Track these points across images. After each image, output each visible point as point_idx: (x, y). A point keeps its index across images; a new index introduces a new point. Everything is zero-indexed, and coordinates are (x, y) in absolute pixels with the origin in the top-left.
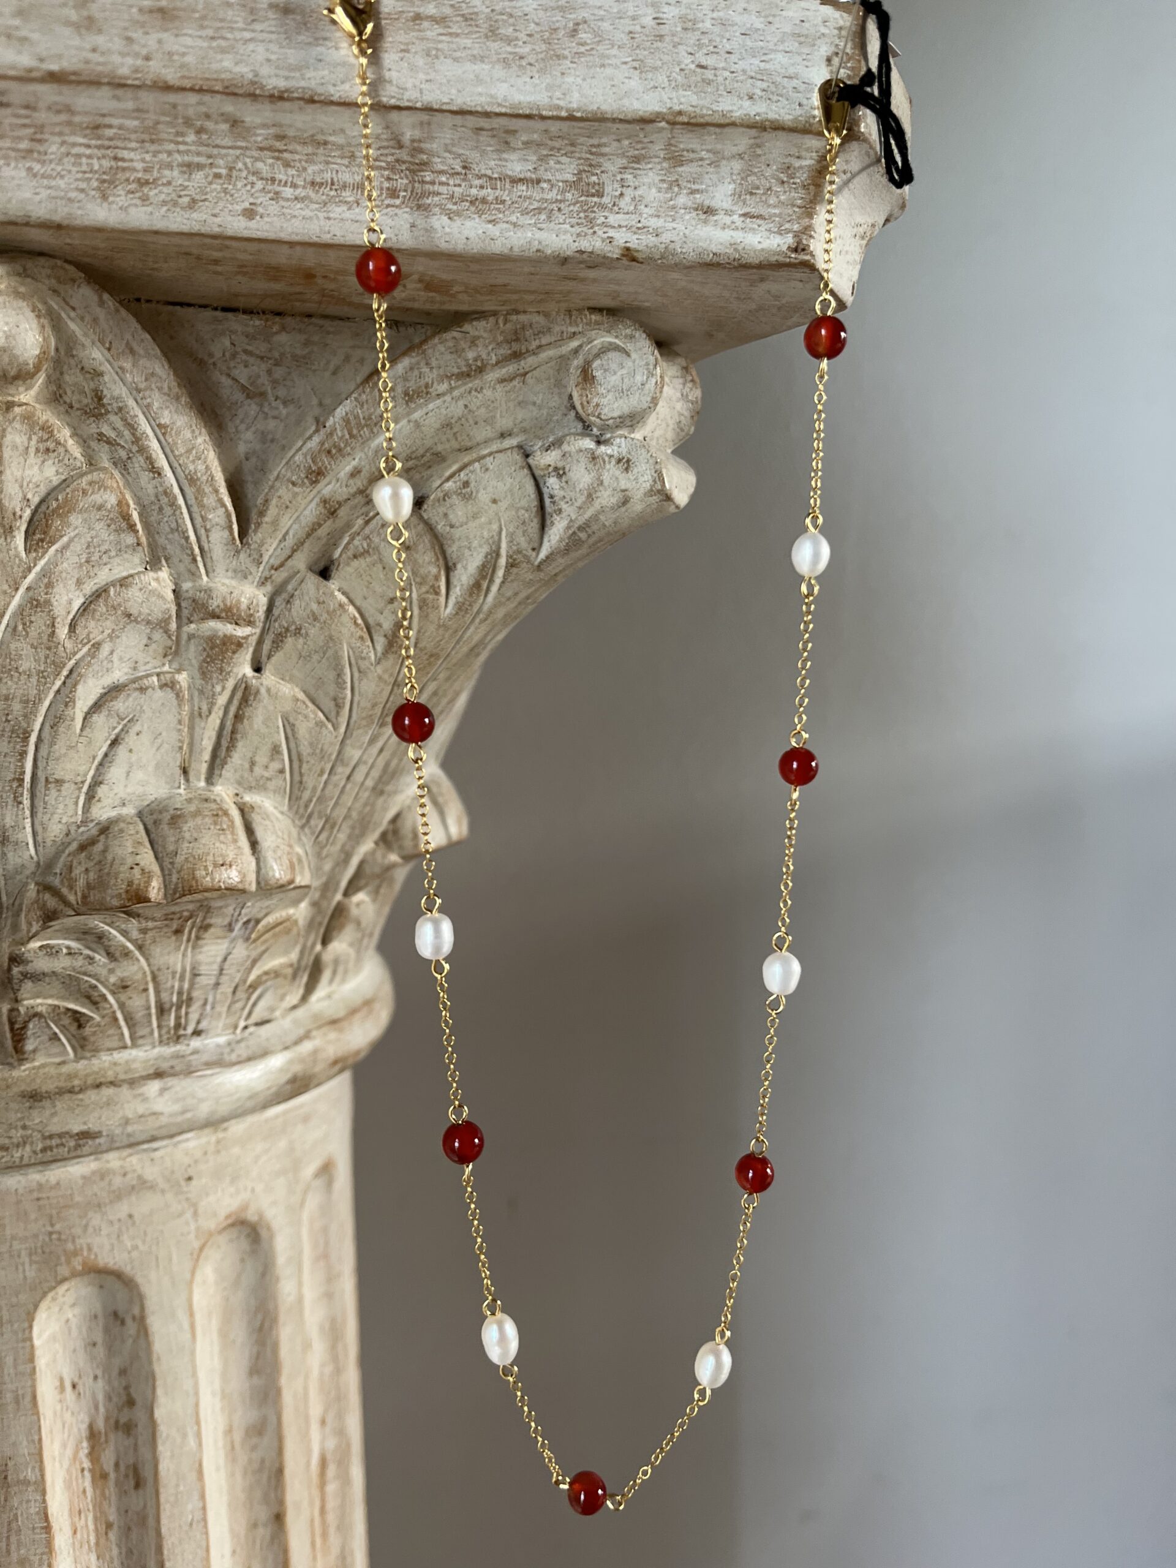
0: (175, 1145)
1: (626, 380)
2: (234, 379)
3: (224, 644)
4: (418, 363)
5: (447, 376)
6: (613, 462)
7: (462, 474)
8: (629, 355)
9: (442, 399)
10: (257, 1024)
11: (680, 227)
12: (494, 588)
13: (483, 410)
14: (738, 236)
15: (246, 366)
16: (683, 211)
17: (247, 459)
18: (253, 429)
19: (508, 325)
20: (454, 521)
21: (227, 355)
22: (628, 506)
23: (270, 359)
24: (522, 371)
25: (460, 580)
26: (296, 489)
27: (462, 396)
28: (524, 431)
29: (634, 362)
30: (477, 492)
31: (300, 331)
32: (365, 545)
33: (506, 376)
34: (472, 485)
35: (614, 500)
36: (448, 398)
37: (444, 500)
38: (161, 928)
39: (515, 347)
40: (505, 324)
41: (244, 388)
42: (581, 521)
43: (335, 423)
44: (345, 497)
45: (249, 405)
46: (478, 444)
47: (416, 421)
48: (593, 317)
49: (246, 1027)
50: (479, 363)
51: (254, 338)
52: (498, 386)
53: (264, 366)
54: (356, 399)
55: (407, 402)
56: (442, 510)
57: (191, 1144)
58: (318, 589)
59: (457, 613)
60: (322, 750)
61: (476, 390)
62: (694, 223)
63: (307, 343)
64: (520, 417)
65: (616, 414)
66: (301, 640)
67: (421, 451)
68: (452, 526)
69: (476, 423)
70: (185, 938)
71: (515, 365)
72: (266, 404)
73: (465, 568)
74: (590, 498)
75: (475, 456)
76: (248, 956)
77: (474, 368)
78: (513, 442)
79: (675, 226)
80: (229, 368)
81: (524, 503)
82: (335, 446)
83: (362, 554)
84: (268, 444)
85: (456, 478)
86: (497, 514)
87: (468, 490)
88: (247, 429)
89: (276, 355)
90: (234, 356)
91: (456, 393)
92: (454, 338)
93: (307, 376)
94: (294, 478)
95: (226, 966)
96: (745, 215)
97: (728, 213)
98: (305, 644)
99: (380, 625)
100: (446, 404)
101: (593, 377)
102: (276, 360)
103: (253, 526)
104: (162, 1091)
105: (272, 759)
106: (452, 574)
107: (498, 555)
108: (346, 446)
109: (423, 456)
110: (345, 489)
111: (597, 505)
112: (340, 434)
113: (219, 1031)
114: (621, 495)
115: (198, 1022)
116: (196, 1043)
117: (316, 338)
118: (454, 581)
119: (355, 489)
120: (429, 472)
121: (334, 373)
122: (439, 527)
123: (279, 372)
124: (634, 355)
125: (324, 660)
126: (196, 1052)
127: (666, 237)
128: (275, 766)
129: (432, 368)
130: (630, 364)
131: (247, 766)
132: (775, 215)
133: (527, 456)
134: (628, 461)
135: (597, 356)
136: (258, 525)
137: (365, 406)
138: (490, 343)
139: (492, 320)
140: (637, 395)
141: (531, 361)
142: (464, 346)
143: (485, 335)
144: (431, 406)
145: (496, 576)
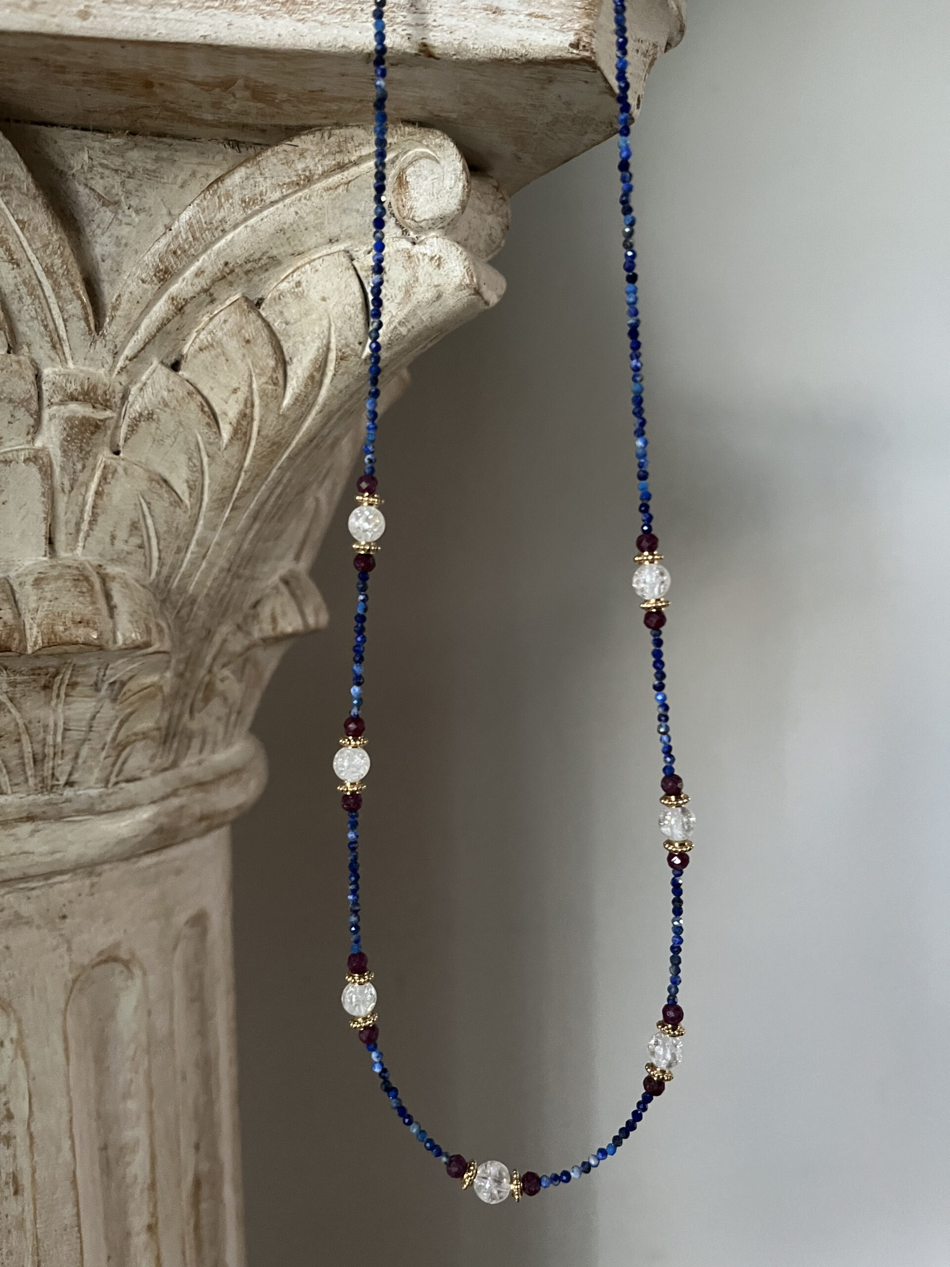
0: (51, 886)
1: (436, 184)
2: (91, 189)
3: (83, 424)
4: (253, 174)
5: (279, 185)
6: (427, 260)
7: (295, 275)
8: (438, 162)
9: (275, 206)
10: (128, 781)
11: (471, 24)
12: (327, 381)
13: (312, 216)
14: (525, 34)
15: (102, 178)
16: (473, 11)
17: (103, 261)
18: (108, 234)
19: (332, 139)
20: (288, 320)
21: (86, 168)
22: (442, 300)
23: (123, 172)
24: (345, 180)
25: (296, 373)
26: (145, 286)
27: (292, 204)
28: (350, 237)
29: (443, 168)
30: (308, 291)
31: (150, 148)
32: (209, 339)
33: (332, 185)
34: (304, 284)
35: (429, 295)
36: (280, 205)
37: (280, 299)
38: (30, 683)
39: (339, 158)
40: (329, 138)
41: (100, 197)
42: (401, 315)
43: (179, 227)
44: (191, 295)
45: (105, 212)
46: (309, 250)
47: (253, 226)
48: (407, 129)
49: (116, 783)
50: (307, 173)
51: (109, 153)
52: (324, 194)
53: (118, 179)
54: (198, 205)
55: (244, 208)
56: (278, 308)
57: (67, 886)
58: (168, 379)
59: (294, 404)
60: (177, 528)
61: (305, 198)
62: (484, 21)
63: (157, 159)
64: (345, 223)
65: (427, 217)
66: (154, 425)
67: (258, 255)
68: (287, 323)
69: (306, 229)
70: (54, 694)
71: (340, 176)
72: (120, 211)
73: (300, 361)
74: (408, 293)
75: (307, 260)
76: (117, 717)
77: (302, 177)
78: (342, 247)
79: (468, 24)
80: (86, 179)
81: (349, 300)
82: (179, 247)
83: (206, 348)
84: (121, 249)
85: (290, 278)
86: (326, 311)
87: (300, 289)
88: (103, 234)
89: (130, 169)
90: (91, 169)
91: (287, 201)
92: (285, 151)
93: (157, 188)
94: (143, 276)
95: (95, 723)
96: (530, 15)
97: (515, 13)
98: (157, 428)
99: (225, 414)
100: (279, 211)
101: (407, 182)
102: (129, 173)
103: (108, 320)
104: (33, 833)
105: (131, 535)
106: (289, 368)
107: (328, 349)
108: (189, 248)
109: (260, 259)
110: (190, 287)
111: (414, 300)
112: (184, 237)
113: (92, 783)
114: (434, 290)
115: (70, 774)
116: (68, 793)
117: (165, 154)
118: (290, 373)
119: (199, 288)
120: (267, 274)
121: (182, 187)
122: (276, 324)
123: (131, 184)
124: (442, 162)
125: (175, 444)
126: (68, 800)
127: (459, 35)
128: (135, 541)
129: (266, 178)
130: (440, 170)
131: (108, 539)
132: (558, 15)
133: (352, 260)
134: (440, 258)
135: (411, 163)
136: (113, 318)
137: (206, 212)
138: (316, 156)
139: (318, 134)
140: (447, 197)
141: (354, 171)
142: (294, 158)
143: (312, 148)
144: (265, 213)
145: (327, 369)
